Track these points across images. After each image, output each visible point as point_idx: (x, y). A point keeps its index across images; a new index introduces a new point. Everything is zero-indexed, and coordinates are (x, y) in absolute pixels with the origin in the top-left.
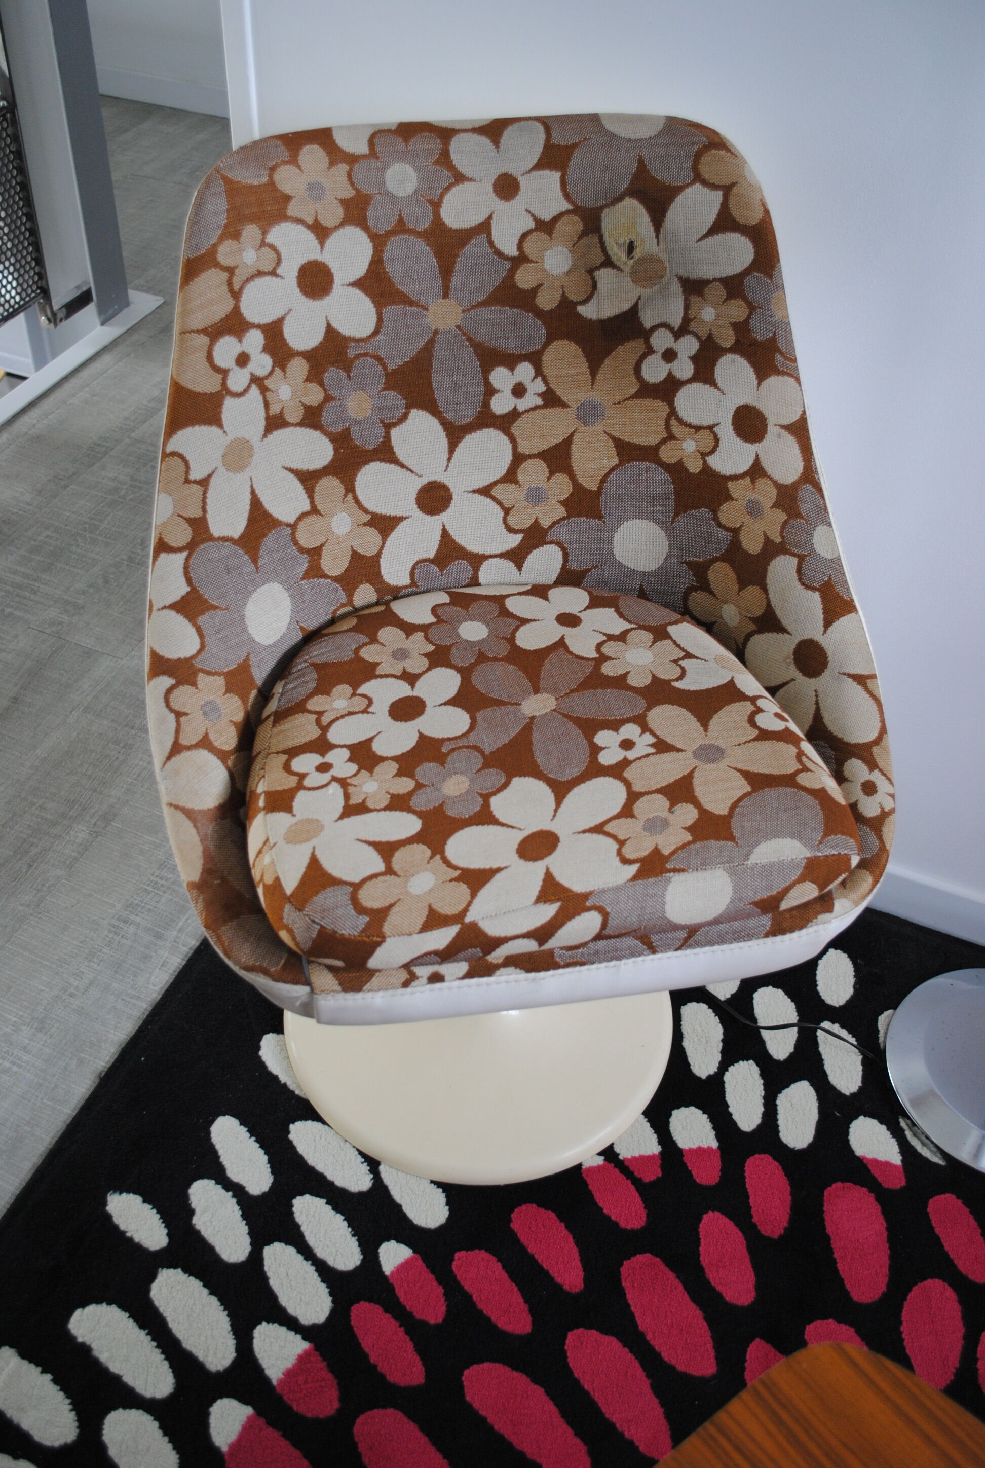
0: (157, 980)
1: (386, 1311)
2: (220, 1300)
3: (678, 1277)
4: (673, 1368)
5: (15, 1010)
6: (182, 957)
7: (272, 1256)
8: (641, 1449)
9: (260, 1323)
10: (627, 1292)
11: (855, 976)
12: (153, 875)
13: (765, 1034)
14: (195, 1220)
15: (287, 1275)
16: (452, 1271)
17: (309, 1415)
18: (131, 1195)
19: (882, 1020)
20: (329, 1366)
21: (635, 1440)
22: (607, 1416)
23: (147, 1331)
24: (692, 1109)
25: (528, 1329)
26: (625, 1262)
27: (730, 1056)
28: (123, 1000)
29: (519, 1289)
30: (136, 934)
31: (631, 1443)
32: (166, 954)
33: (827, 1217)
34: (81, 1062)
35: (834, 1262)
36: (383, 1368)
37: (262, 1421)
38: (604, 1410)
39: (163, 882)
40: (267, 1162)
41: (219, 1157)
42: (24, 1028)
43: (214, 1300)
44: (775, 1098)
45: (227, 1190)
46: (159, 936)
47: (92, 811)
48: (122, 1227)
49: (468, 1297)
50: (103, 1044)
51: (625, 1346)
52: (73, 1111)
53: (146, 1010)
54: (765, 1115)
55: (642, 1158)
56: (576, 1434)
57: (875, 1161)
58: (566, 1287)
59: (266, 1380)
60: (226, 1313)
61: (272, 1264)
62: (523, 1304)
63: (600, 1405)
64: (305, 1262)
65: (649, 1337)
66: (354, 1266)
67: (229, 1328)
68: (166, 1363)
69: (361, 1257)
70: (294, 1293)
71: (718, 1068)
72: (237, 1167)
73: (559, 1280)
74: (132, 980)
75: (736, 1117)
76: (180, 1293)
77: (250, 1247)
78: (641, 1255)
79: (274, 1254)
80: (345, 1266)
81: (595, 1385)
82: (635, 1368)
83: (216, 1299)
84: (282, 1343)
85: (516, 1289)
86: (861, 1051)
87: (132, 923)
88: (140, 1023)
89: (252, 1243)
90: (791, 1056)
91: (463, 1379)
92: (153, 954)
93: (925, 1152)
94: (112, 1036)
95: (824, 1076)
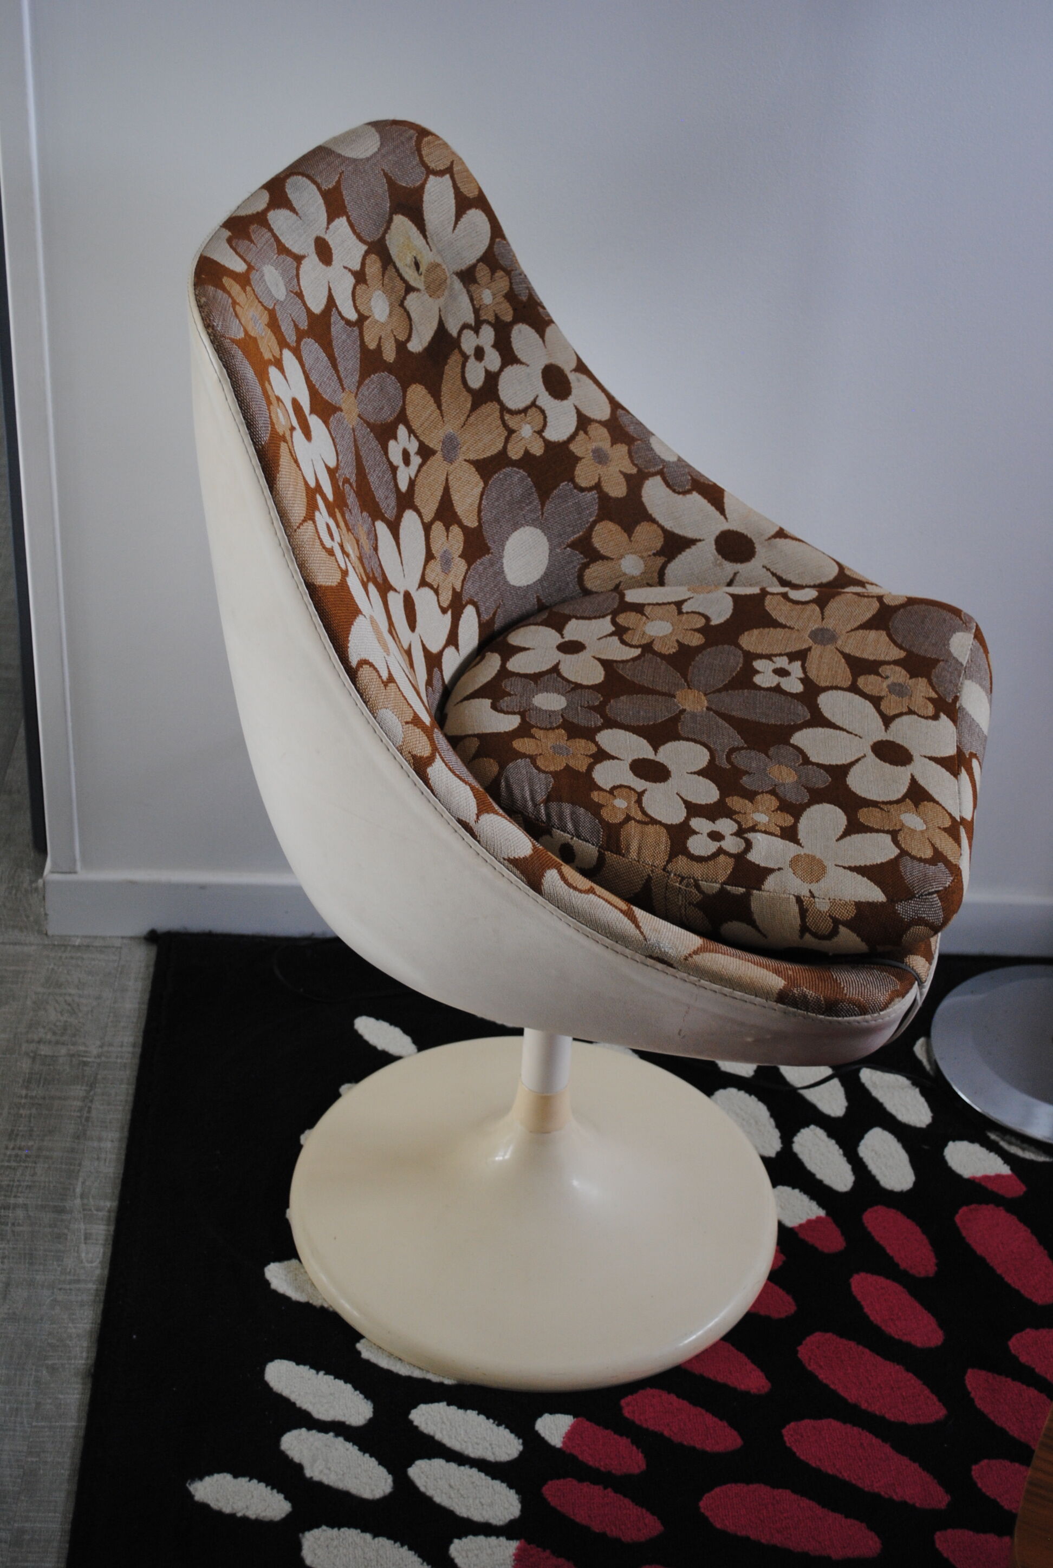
0: (90, 1255)
1: (581, 1480)
2: (389, 1538)
3: (859, 1343)
4: (904, 1425)
6: (105, 1222)
7: (422, 1475)
8: (917, 1505)
9: (451, 1542)
10: (817, 1374)
12: (7, 1148)
13: (810, 1095)
14: (308, 1473)
15: (451, 1486)
16: (626, 1419)
18: (216, 1476)
19: (918, 1049)
20: (553, 1553)
21: (908, 1500)
22: (866, 1489)
24: (779, 1188)
25: (739, 1442)
26: (798, 1348)
27: (787, 1129)
28: (60, 1289)
29: (707, 1410)
30: (29, 1217)
31: (905, 1503)
32: (82, 1226)
33: (969, 1240)
34: (53, 1370)
35: (1000, 1278)
36: (613, 1532)
38: (860, 1485)
39: (25, 1152)
40: (353, 1390)
41: (294, 1404)
43: (383, 1542)
44: (856, 1154)
45: (326, 1432)
46: (61, 1211)
48: (227, 1510)
49: (659, 1436)
50: (68, 1342)
51: (845, 1423)
52: (79, 1421)
53: (97, 1290)
54: (854, 1170)
56: (846, 1517)
57: (986, 1178)
58: (754, 1391)
60: (406, 1547)
61: (426, 1482)
62: (720, 1422)
63: (854, 1482)
64: (462, 1468)
65: (864, 1406)
66: (518, 1453)
67: (420, 1560)
69: (521, 1441)
70: (471, 1501)
71: (783, 1142)
72: (322, 1406)
73: (742, 1387)
74: (59, 1266)
75: (827, 1181)
76: (341, 1549)
77: (390, 1476)
78: (811, 1337)
79: (422, 1473)
80: (509, 1455)
81: (837, 1467)
82: (868, 1438)
83: (385, 1539)
84: (489, 1551)
85: (703, 1411)
86: (915, 1083)
87: (16, 1206)
88: (101, 1306)
89: (390, 1472)
90: (848, 1109)
91: (702, 1510)
92: (66, 1231)
93: (1029, 1155)
94: (74, 1330)
95: (892, 1118)
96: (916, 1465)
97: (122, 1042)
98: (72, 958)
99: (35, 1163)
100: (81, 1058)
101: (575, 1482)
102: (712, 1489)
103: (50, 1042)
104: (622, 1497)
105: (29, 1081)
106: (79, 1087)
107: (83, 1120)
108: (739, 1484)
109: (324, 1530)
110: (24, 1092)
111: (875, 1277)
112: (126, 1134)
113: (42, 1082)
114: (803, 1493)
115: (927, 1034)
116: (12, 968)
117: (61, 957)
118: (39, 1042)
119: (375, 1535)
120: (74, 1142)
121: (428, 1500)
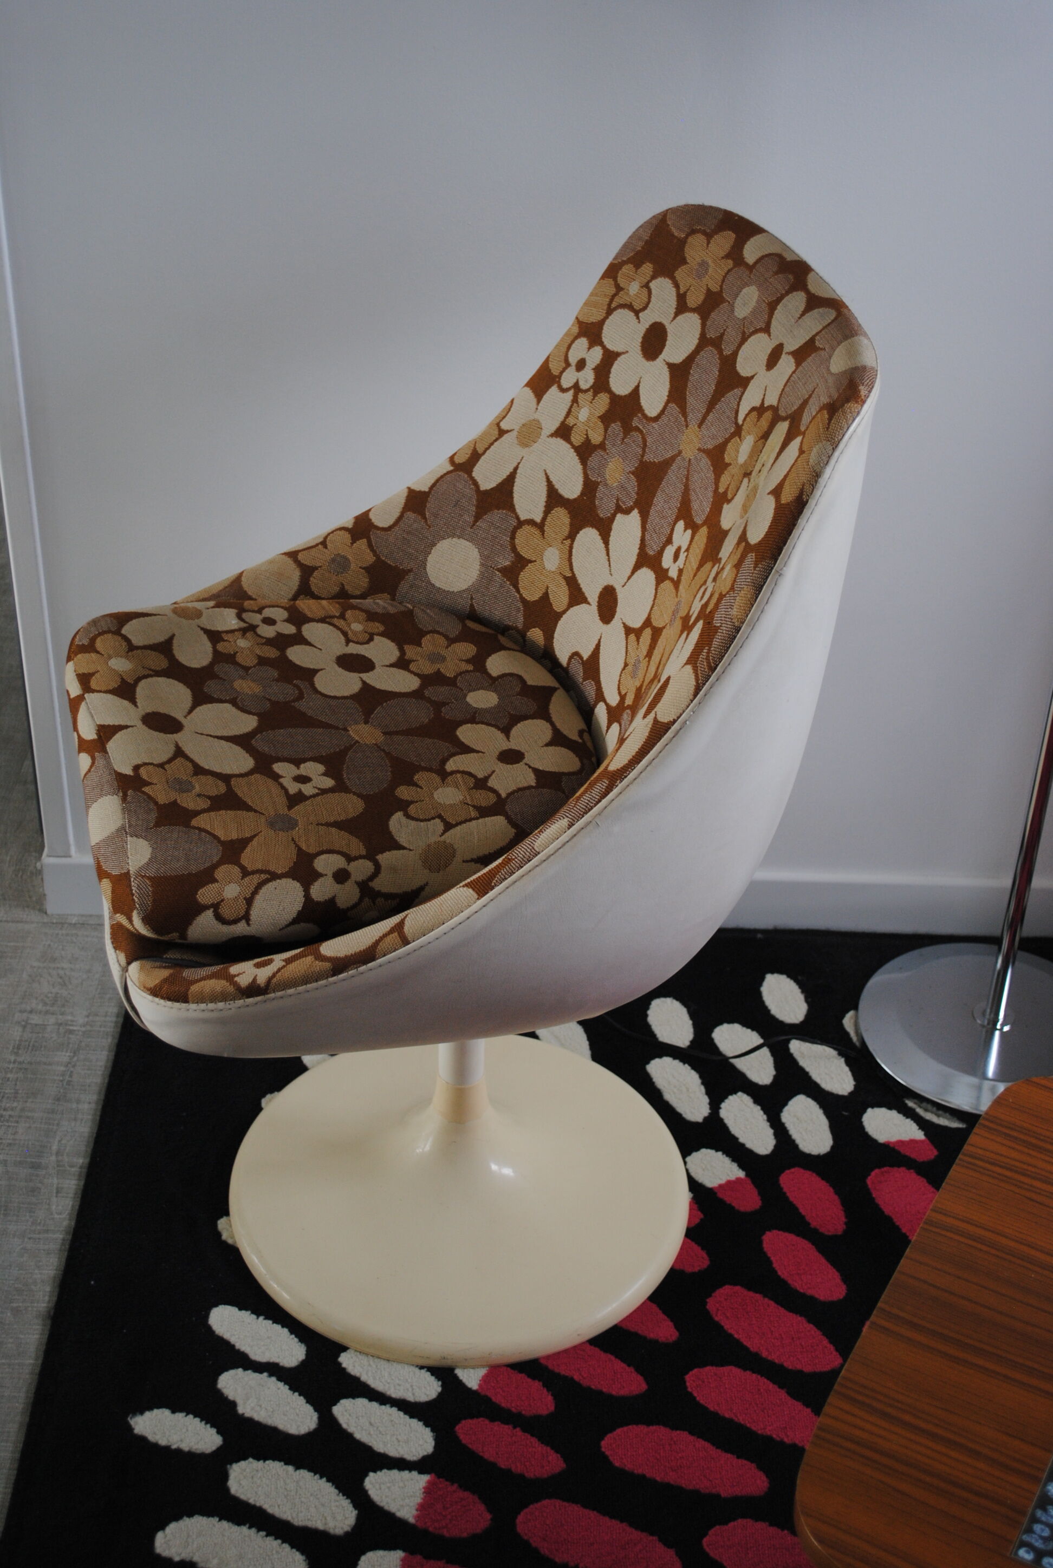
0: (60, 1207)
1: (492, 1420)
2: (310, 1470)
3: (765, 1296)
4: (800, 1372)
6: (76, 1178)
7: (345, 1413)
9: (366, 1475)
10: (723, 1324)
11: (802, 992)
13: (740, 1064)
14: (241, 1410)
15: (371, 1424)
17: (465, 1535)
18: (156, 1411)
19: (848, 1022)
20: (460, 1487)
21: (797, 1442)
22: (759, 1432)
23: (247, 1526)
24: (704, 1151)
25: (644, 1387)
26: (708, 1300)
27: (716, 1096)
28: (30, 1239)
29: (616, 1357)
32: (55, 1181)
33: (879, 1201)
34: (16, 1312)
35: (905, 1237)
36: (517, 1468)
37: (419, 1558)
38: (754, 1429)
39: (10, 1113)
40: (289, 1333)
41: (234, 1346)
43: (305, 1474)
44: (779, 1119)
45: (261, 1372)
46: (36, 1166)
48: (163, 1442)
49: (569, 1380)
50: (33, 1287)
51: (745, 1369)
52: (36, 1360)
53: (64, 1240)
54: (776, 1135)
56: (738, 1457)
57: (901, 1142)
58: (662, 1339)
59: (402, 1523)
60: (324, 1479)
61: (348, 1419)
62: (627, 1368)
63: (748, 1425)
64: (383, 1407)
65: (764, 1354)
66: (437, 1394)
67: (336, 1491)
68: (286, 1546)
69: (440, 1383)
70: (388, 1437)
71: (711, 1109)
72: (259, 1348)
73: (652, 1336)
74: (31, 1217)
75: (749, 1145)
76: (264, 1479)
77: (316, 1413)
78: (721, 1289)
79: (346, 1411)
80: (428, 1396)
81: (734, 1411)
82: (765, 1384)
83: (306, 1471)
84: (401, 1484)
85: (613, 1358)
86: (841, 1054)
88: (66, 1254)
89: (316, 1410)
90: (776, 1078)
91: (603, 1450)
92: (40, 1185)
93: (943, 1121)
94: (39, 1276)
95: (816, 1086)
96: (809, 1410)
97: (106, 1013)
98: (67, 935)
99: (17, 1122)
100: (68, 1027)
101: (487, 1422)
102: (615, 1430)
103: (40, 1012)
104: (529, 1436)
105: (18, 1048)
106: (64, 1053)
107: (65, 1084)
108: (640, 1426)
109: (251, 1463)
110: (13, 1058)
111: (787, 1234)
112: (102, 1097)
113: (30, 1048)
114: (701, 1435)
115: (856, 1008)
116: (12, 944)
117: (58, 934)
118: (31, 1012)
119: (298, 1468)
120: (54, 1103)
121: (350, 1436)
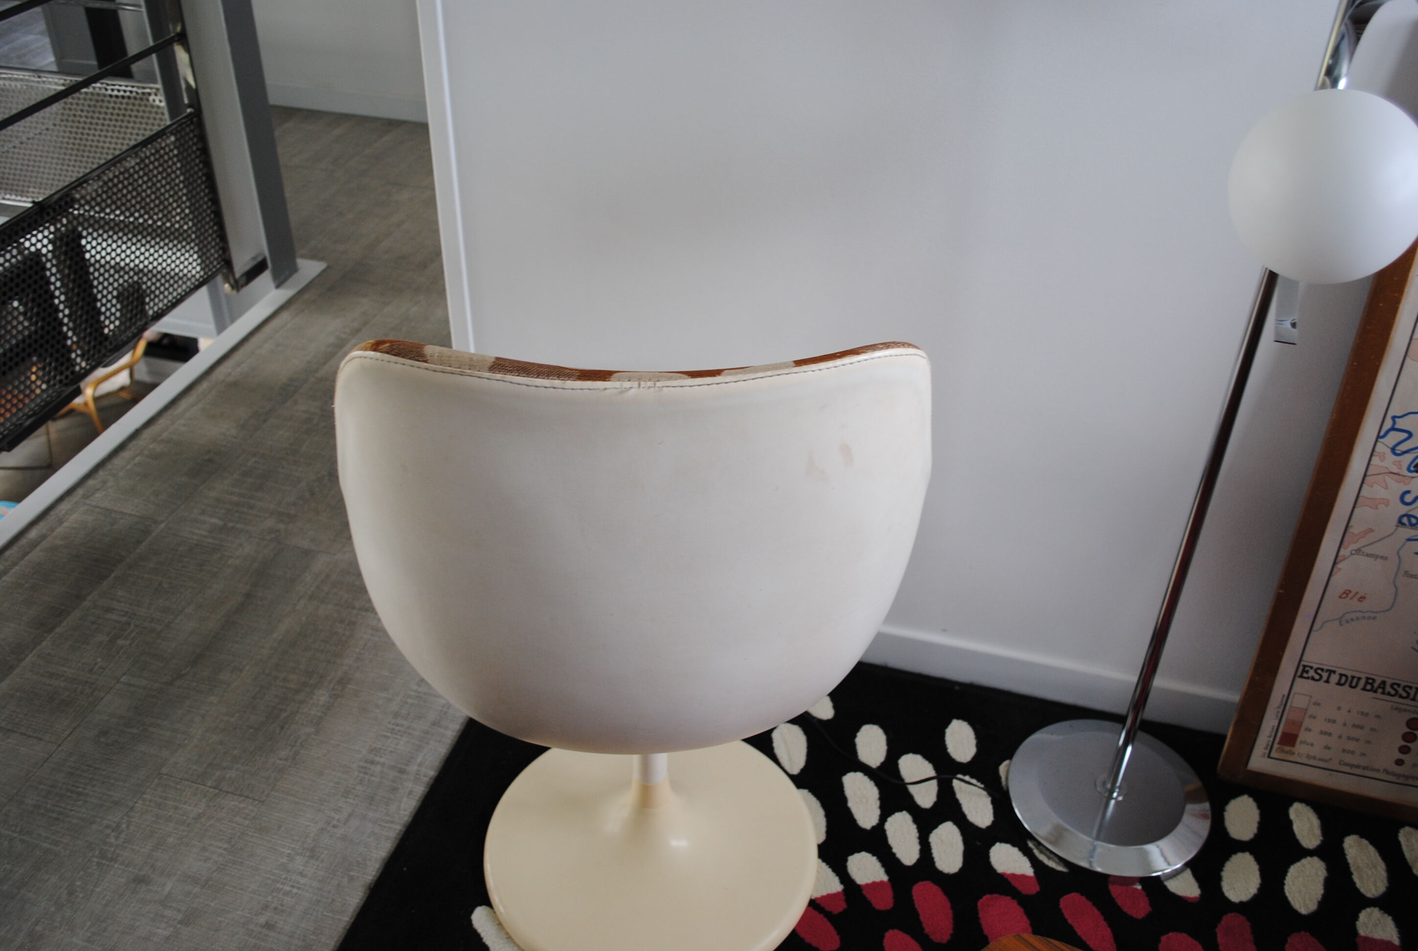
0: (406, 806)
5: (288, 844)
6: (424, 785)
11: (976, 738)
12: (389, 723)
13: (913, 789)
19: (1002, 769)
24: (864, 853)
27: (886, 811)
28: (379, 825)
30: (383, 771)
32: (411, 785)
33: (982, 921)
34: (351, 879)
42: (297, 857)
44: (927, 838)
46: (402, 771)
47: (329, 678)
50: (368, 862)
52: (351, 919)
53: (400, 830)
54: (921, 850)
55: (830, 897)
57: (1015, 875)
71: (880, 820)
74: (386, 808)
75: (899, 855)
86: (988, 794)
87: (378, 763)
88: (398, 841)
90: (936, 804)
92: (400, 786)
93: (1051, 864)
94: (375, 854)
95: (964, 816)
99: (401, 736)
107: (442, 714)
110: (415, 688)
111: (905, 935)
115: (1012, 758)
120: (430, 726)
